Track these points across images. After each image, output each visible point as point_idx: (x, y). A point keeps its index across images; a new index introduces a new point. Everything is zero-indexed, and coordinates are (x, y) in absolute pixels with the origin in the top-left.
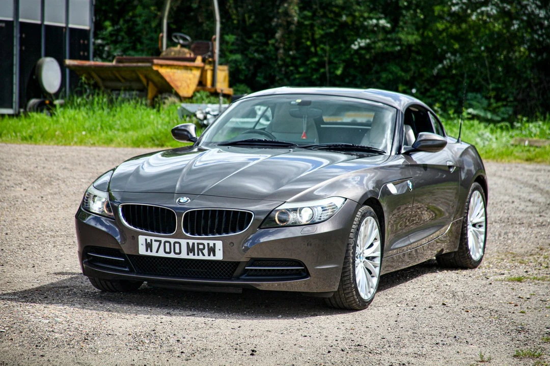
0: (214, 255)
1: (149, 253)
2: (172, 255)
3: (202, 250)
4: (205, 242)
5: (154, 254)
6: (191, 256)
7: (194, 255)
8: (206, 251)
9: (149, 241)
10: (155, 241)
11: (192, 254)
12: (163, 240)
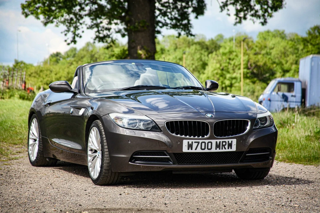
0: (231, 148)
1: (190, 151)
2: (206, 151)
3: (224, 146)
4: (227, 140)
5: (193, 151)
6: (218, 150)
7: (220, 149)
8: (226, 146)
9: (190, 143)
10: (195, 142)
11: (219, 149)
12: (201, 141)
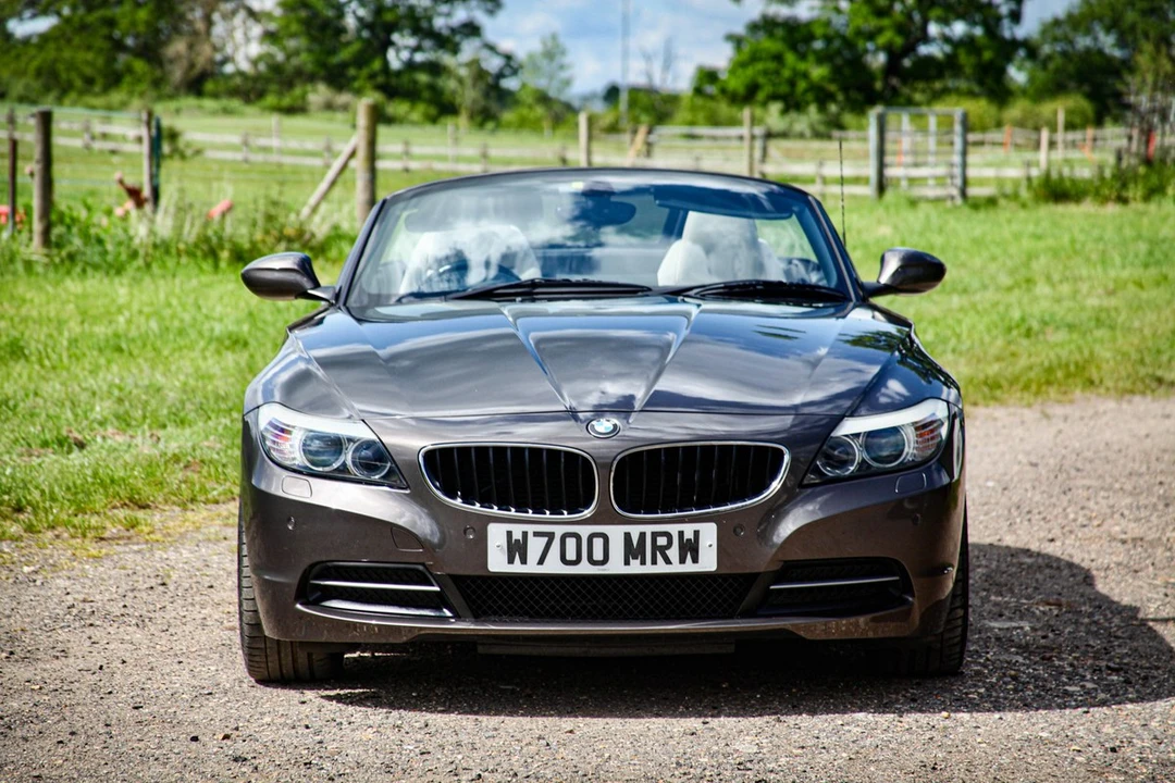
0: (695, 560)
1: (516, 568)
2: (584, 568)
3: (663, 550)
4: (674, 529)
5: (532, 568)
6: (635, 568)
7: (643, 563)
8: (673, 553)
9: (517, 536)
11: (638, 561)
12: (559, 530)
